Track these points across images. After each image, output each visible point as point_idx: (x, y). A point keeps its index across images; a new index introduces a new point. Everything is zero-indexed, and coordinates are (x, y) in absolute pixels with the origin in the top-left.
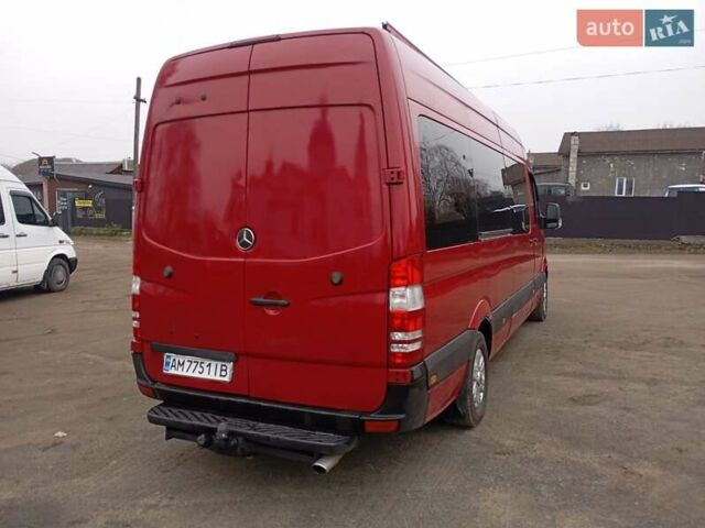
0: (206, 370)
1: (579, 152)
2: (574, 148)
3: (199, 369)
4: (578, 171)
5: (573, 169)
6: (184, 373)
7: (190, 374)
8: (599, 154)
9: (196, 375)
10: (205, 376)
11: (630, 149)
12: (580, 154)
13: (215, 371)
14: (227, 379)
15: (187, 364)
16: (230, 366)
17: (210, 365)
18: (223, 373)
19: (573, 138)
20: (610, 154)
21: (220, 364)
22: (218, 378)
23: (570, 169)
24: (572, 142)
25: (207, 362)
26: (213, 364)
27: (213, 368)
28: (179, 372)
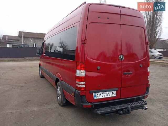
0: (108, 95)
1: (24, 36)
2: (23, 35)
3: (106, 95)
4: (24, 41)
5: (22, 41)
6: (102, 97)
7: (104, 97)
8: (28, 37)
9: (106, 97)
10: (108, 96)
11: (35, 37)
12: (24, 37)
13: (111, 94)
14: (115, 95)
15: (102, 95)
16: (115, 92)
17: (109, 93)
18: (113, 94)
19: (22, 33)
20: (31, 38)
21: (112, 92)
22: (112, 96)
23: (22, 40)
24: (22, 34)
25: (108, 93)
26: (110, 92)
27: (110, 93)
28: (100, 97)
